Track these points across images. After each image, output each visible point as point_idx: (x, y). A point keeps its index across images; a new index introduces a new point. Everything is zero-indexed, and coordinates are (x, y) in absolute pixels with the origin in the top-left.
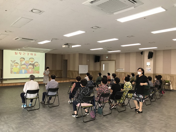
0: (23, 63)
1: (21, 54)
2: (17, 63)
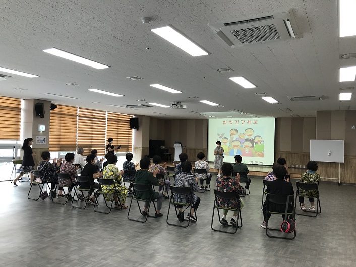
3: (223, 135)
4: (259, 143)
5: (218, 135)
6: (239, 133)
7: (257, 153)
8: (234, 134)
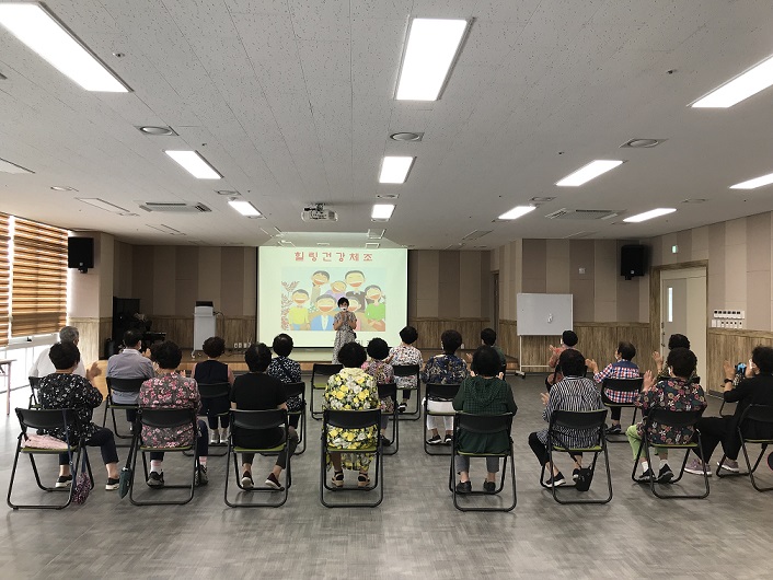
0: (324, 290)
1: (314, 260)
2: (301, 291)
3: (294, 284)
4: (376, 301)
5: (284, 284)
6: (332, 280)
7: (372, 324)
8: (321, 284)
